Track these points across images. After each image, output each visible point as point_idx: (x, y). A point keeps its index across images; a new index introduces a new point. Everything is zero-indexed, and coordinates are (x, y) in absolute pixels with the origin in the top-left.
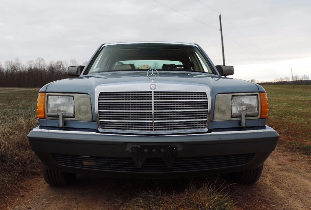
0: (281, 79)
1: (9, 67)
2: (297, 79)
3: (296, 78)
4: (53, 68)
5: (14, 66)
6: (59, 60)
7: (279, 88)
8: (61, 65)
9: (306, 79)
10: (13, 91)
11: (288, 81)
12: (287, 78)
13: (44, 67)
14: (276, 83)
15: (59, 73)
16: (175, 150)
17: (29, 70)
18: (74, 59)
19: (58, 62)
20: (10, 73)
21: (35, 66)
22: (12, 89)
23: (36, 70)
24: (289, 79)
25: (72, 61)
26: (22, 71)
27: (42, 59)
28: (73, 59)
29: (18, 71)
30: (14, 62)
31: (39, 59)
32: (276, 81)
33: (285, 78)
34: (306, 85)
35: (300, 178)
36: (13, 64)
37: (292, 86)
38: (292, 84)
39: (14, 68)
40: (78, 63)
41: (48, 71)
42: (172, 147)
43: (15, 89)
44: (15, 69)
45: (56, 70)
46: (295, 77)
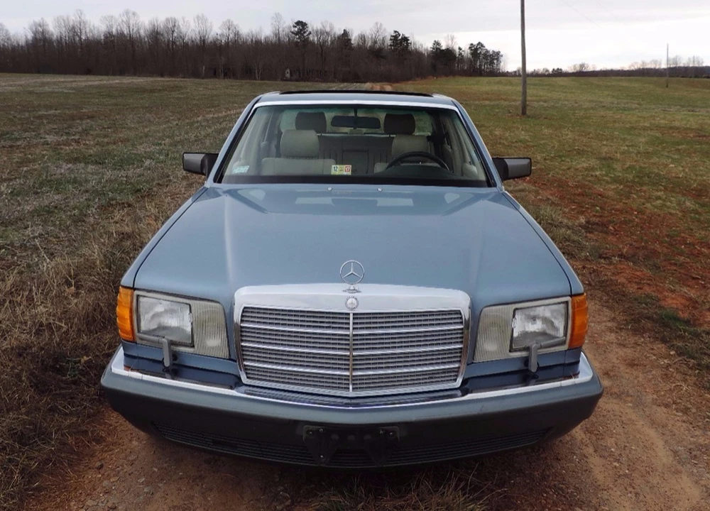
0: (643, 63)
1: (64, 29)
2: (677, 64)
3: (675, 61)
4: (157, 33)
5: (73, 28)
6: (169, 16)
7: (636, 85)
8: (174, 26)
9: (697, 65)
10: (74, 85)
11: (657, 67)
12: (655, 62)
13: (138, 30)
14: (633, 71)
15: (171, 45)
16: (392, 436)
17: (106, 37)
18: (203, 15)
19: (167, 20)
20: (66, 43)
21: (119, 28)
22: (72, 79)
23: (121, 35)
24: (660, 64)
25: (198, 17)
26: (90, 38)
27: (134, 14)
28: (200, 15)
29: (83, 37)
30: (73, 19)
31: (127, 13)
32: (633, 68)
33: (653, 61)
34: (696, 79)
35: (641, 423)
36: (71, 23)
37: (663, 79)
38: (665, 76)
39: (75, 32)
40: (211, 23)
41: (146, 39)
42: (387, 432)
43: (80, 81)
44: (77, 34)
45: (164, 38)
46: (674, 59)
